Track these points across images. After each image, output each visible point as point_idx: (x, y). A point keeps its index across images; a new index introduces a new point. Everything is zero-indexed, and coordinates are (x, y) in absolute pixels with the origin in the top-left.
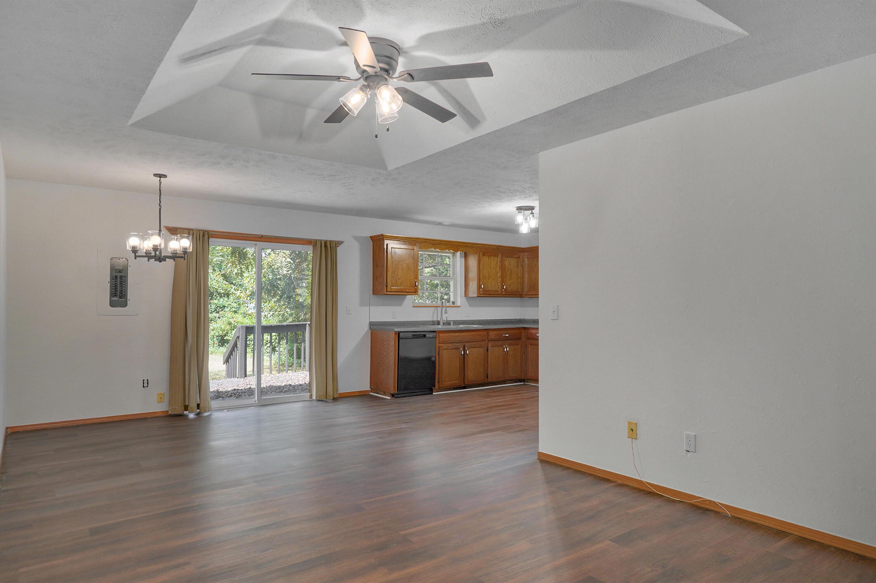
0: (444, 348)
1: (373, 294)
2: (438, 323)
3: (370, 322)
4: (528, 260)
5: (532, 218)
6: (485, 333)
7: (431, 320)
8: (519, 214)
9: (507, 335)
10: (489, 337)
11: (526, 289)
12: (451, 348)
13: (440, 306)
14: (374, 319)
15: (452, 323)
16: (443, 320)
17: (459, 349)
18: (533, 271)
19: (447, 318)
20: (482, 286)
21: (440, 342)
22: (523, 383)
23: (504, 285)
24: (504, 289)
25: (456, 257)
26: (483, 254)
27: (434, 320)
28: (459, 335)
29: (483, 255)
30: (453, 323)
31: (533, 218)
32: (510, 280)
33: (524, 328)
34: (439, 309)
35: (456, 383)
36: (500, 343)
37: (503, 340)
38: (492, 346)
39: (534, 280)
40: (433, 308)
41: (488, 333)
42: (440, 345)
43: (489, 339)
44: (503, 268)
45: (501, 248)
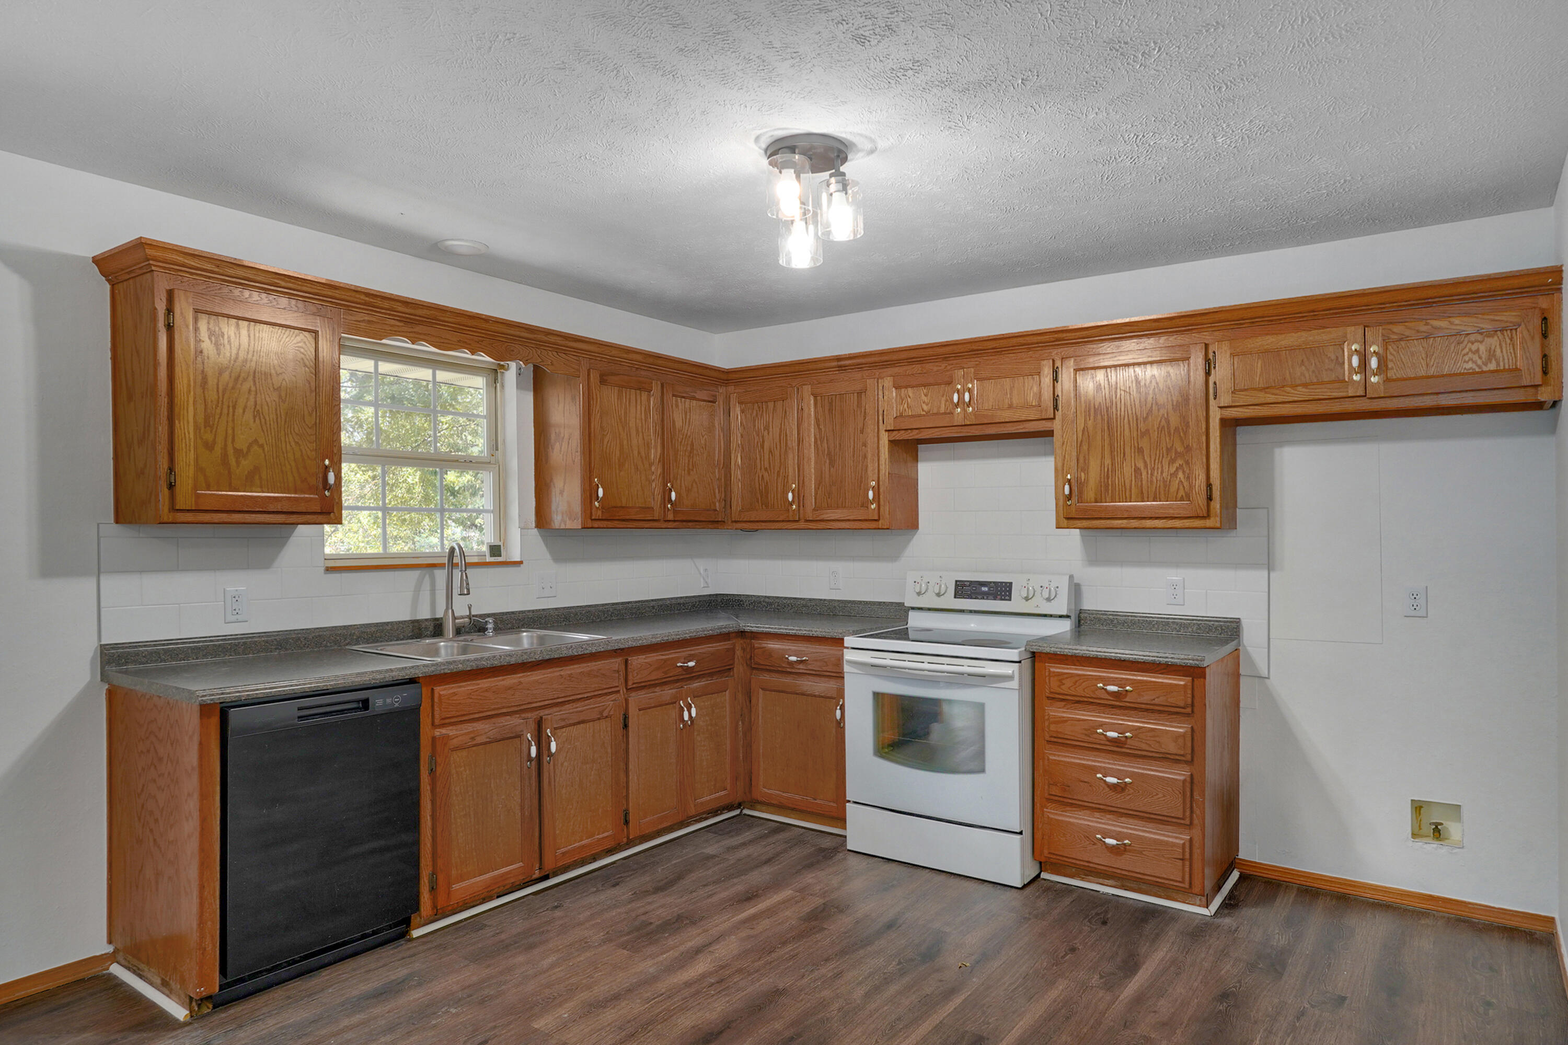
0: (455, 742)
1: (117, 521)
2: (437, 628)
3: (103, 648)
4: (742, 411)
5: (838, 197)
6: (616, 663)
7: (407, 618)
8: (783, 171)
9: (691, 664)
10: (630, 677)
11: (737, 504)
12: (483, 739)
13: (441, 566)
14: (115, 635)
15: (490, 626)
16: (455, 618)
17: (519, 736)
18: (763, 447)
19: (470, 609)
20: (601, 492)
21: (437, 722)
22: (737, 812)
23: (670, 490)
24: (670, 500)
25: (503, 386)
26: (602, 376)
27: (419, 617)
28: (520, 683)
29: (603, 381)
30: (495, 623)
31: (843, 194)
32: (689, 474)
33: (742, 634)
34: (441, 576)
35: (508, 873)
36: (668, 693)
37: (677, 681)
38: (640, 710)
39: (766, 475)
40: (415, 574)
41: (626, 661)
42: (437, 732)
43: (630, 683)
44: (665, 431)
45: (660, 362)
